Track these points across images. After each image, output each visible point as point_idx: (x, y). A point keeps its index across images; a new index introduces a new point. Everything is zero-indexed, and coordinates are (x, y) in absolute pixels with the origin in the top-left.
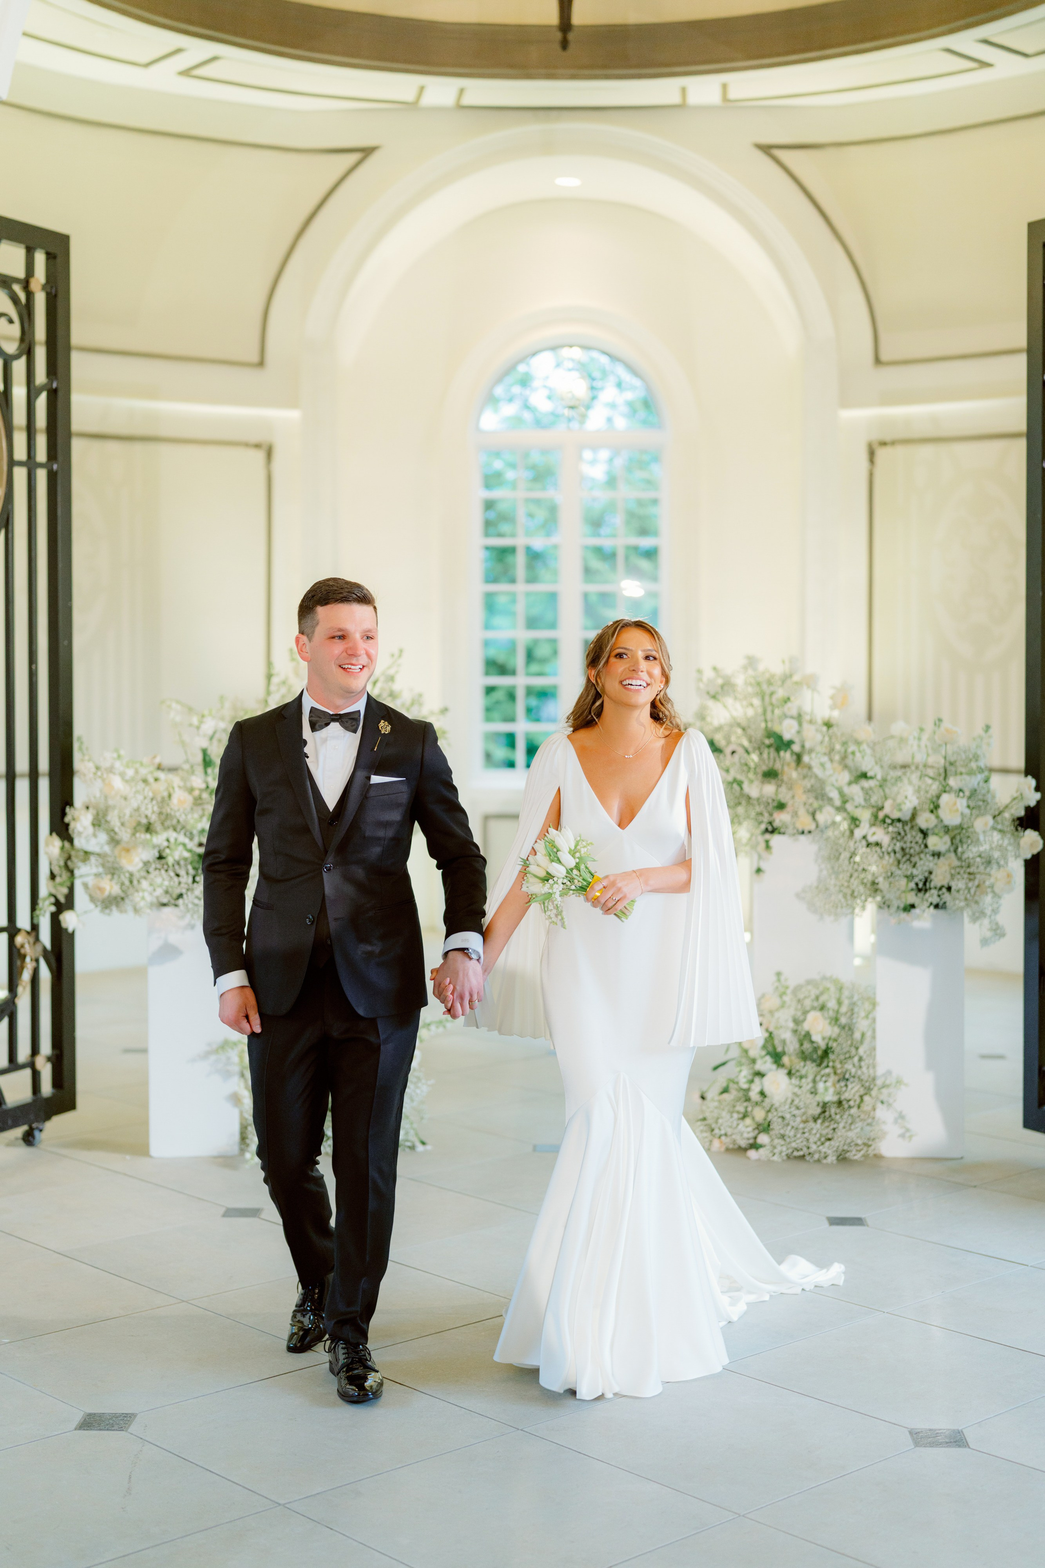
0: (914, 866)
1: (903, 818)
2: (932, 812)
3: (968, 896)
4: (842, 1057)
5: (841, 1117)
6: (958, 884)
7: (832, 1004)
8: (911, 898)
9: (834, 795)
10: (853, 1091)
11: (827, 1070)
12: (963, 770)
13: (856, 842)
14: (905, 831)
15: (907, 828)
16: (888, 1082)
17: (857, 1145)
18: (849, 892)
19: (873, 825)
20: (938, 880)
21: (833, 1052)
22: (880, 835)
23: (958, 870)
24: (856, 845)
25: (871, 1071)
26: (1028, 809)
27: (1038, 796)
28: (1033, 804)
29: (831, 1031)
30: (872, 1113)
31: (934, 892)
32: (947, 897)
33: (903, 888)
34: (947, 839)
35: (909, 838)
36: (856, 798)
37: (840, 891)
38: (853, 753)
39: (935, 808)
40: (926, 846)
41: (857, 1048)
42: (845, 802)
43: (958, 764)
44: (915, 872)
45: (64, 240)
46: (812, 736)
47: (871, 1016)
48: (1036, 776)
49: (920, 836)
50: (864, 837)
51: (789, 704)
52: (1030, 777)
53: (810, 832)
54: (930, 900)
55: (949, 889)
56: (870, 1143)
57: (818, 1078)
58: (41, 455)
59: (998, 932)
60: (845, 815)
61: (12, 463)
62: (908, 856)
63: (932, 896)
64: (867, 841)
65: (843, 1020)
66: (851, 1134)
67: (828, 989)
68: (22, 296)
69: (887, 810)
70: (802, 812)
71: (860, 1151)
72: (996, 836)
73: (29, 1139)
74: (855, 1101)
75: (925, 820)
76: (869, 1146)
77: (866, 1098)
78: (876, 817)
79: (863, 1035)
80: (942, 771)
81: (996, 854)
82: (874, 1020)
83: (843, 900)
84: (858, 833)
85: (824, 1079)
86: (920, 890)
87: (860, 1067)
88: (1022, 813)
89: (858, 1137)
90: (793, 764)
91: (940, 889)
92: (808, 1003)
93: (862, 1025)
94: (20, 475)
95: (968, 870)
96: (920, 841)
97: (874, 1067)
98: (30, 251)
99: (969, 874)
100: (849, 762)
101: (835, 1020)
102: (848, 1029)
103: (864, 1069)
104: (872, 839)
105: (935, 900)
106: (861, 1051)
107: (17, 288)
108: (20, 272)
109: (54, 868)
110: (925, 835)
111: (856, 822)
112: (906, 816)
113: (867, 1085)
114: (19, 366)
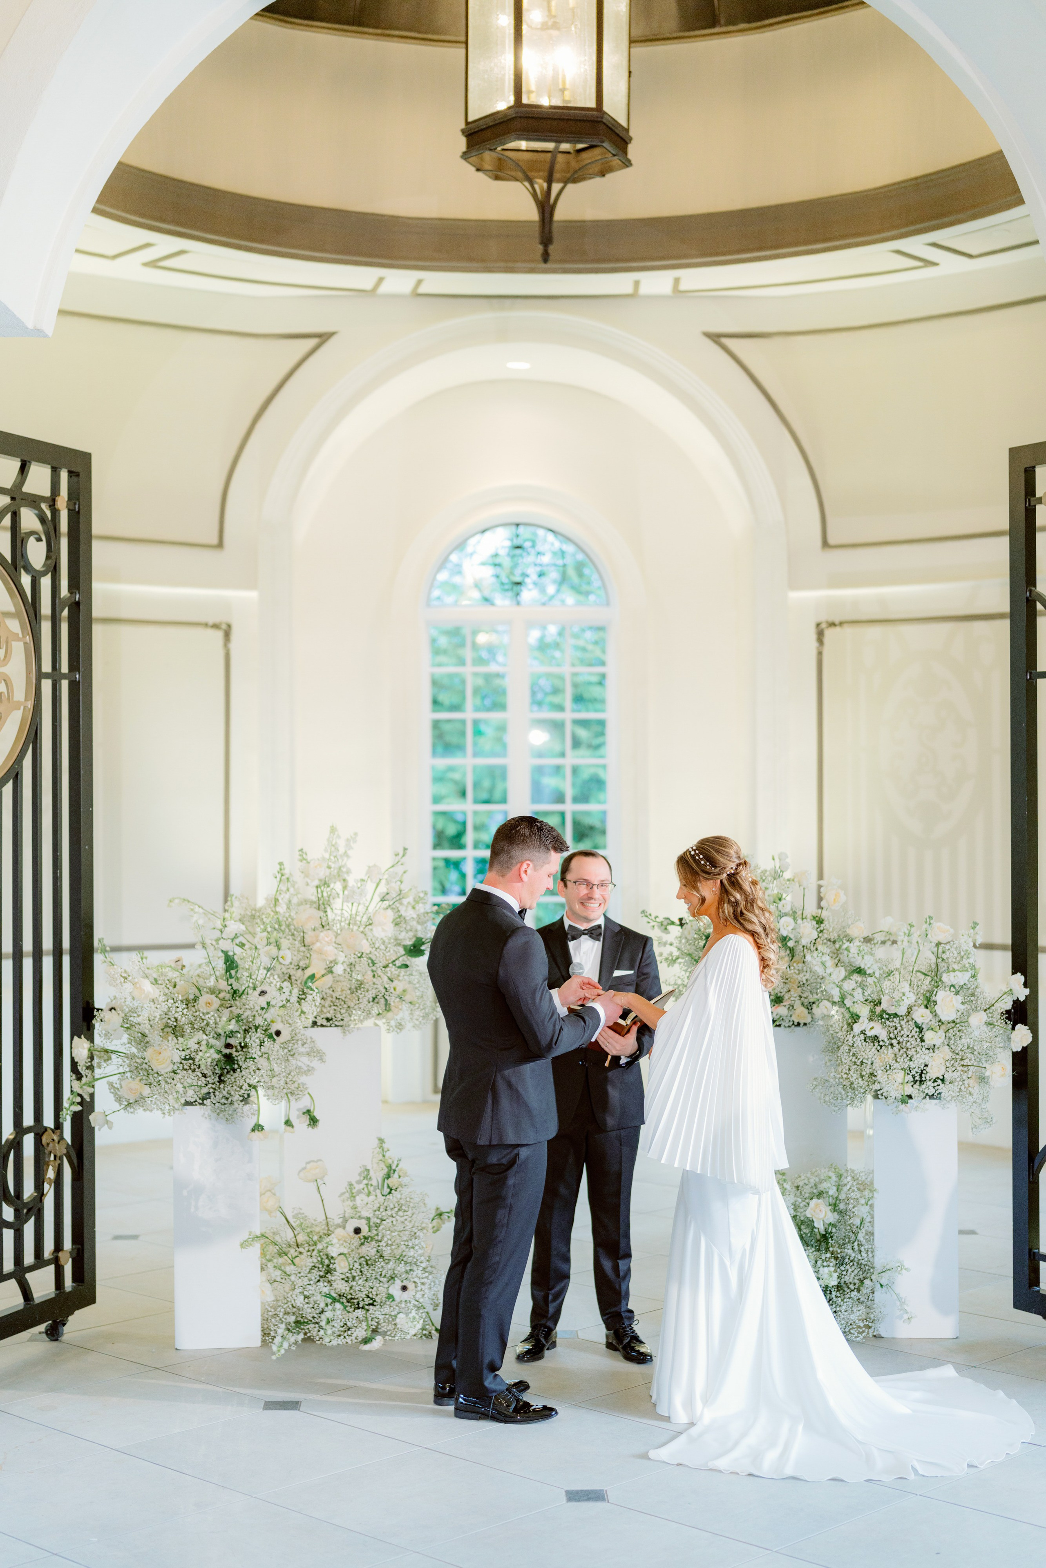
0: (911, 1060)
1: (900, 1014)
2: (927, 1007)
3: (963, 1088)
4: (841, 1242)
5: (842, 1300)
6: (952, 1076)
7: (833, 1191)
8: (909, 1090)
10: (853, 1274)
11: (828, 1255)
12: (956, 967)
13: (854, 1036)
14: (901, 1026)
15: (903, 1023)
16: (888, 1267)
17: (859, 1327)
18: (847, 1083)
19: (871, 1020)
20: (934, 1072)
21: (831, 1237)
22: (878, 1030)
23: (952, 1062)
24: (854, 1040)
25: (870, 1255)
26: (1016, 1003)
27: (1027, 991)
28: (1022, 999)
29: (832, 1217)
30: (871, 1295)
31: (929, 1083)
32: (942, 1088)
33: (900, 1080)
34: (941, 1033)
35: (905, 1032)
36: (855, 994)
37: (839, 1084)
38: (847, 949)
39: (929, 1002)
40: (922, 1041)
41: (856, 1234)
42: (843, 998)
43: (950, 960)
44: (912, 1065)
45: (86, 458)
46: (806, 932)
47: (870, 1203)
48: (1024, 973)
49: (916, 1031)
50: (862, 1032)
51: (783, 902)
52: (1019, 974)
53: (805, 1024)
54: (926, 1091)
55: (943, 1080)
56: (870, 1324)
57: (820, 1262)
58: (64, 666)
59: (988, 1120)
60: (843, 1010)
61: (40, 676)
62: (905, 1050)
63: (928, 1088)
64: (865, 1034)
65: (842, 1206)
66: (853, 1317)
67: (830, 1178)
68: (48, 513)
69: (884, 1006)
70: (797, 1005)
71: (861, 1333)
72: (987, 1029)
73: (52, 1335)
74: (855, 1284)
75: (921, 1015)
76: (870, 1327)
77: (867, 1282)
78: (872, 1012)
79: (862, 1221)
80: (934, 966)
82: (872, 1206)
83: (843, 1093)
84: (857, 1028)
85: (825, 1264)
86: (915, 1082)
87: (860, 1252)
88: (1009, 1006)
89: (860, 1320)
90: (787, 959)
91: (935, 1081)
92: (807, 1190)
93: (862, 1211)
94: (46, 686)
95: (962, 1063)
96: (916, 1035)
97: (872, 1252)
98: (55, 471)
99: (963, 1066)
100: (843, 957)
101: (834, 1207)
102: (846, 1216)
103: (864, 1254)
104: (870, 1033)
105: (931, 1091)
106: (861, 1236)
107: (44, 506)
108: (47, 493)
109: (81, 1069)
110: (921, 1030)
111: (855, 1018)
112: (902, 1011)
113: (866, 1270)
114: (46, 582)
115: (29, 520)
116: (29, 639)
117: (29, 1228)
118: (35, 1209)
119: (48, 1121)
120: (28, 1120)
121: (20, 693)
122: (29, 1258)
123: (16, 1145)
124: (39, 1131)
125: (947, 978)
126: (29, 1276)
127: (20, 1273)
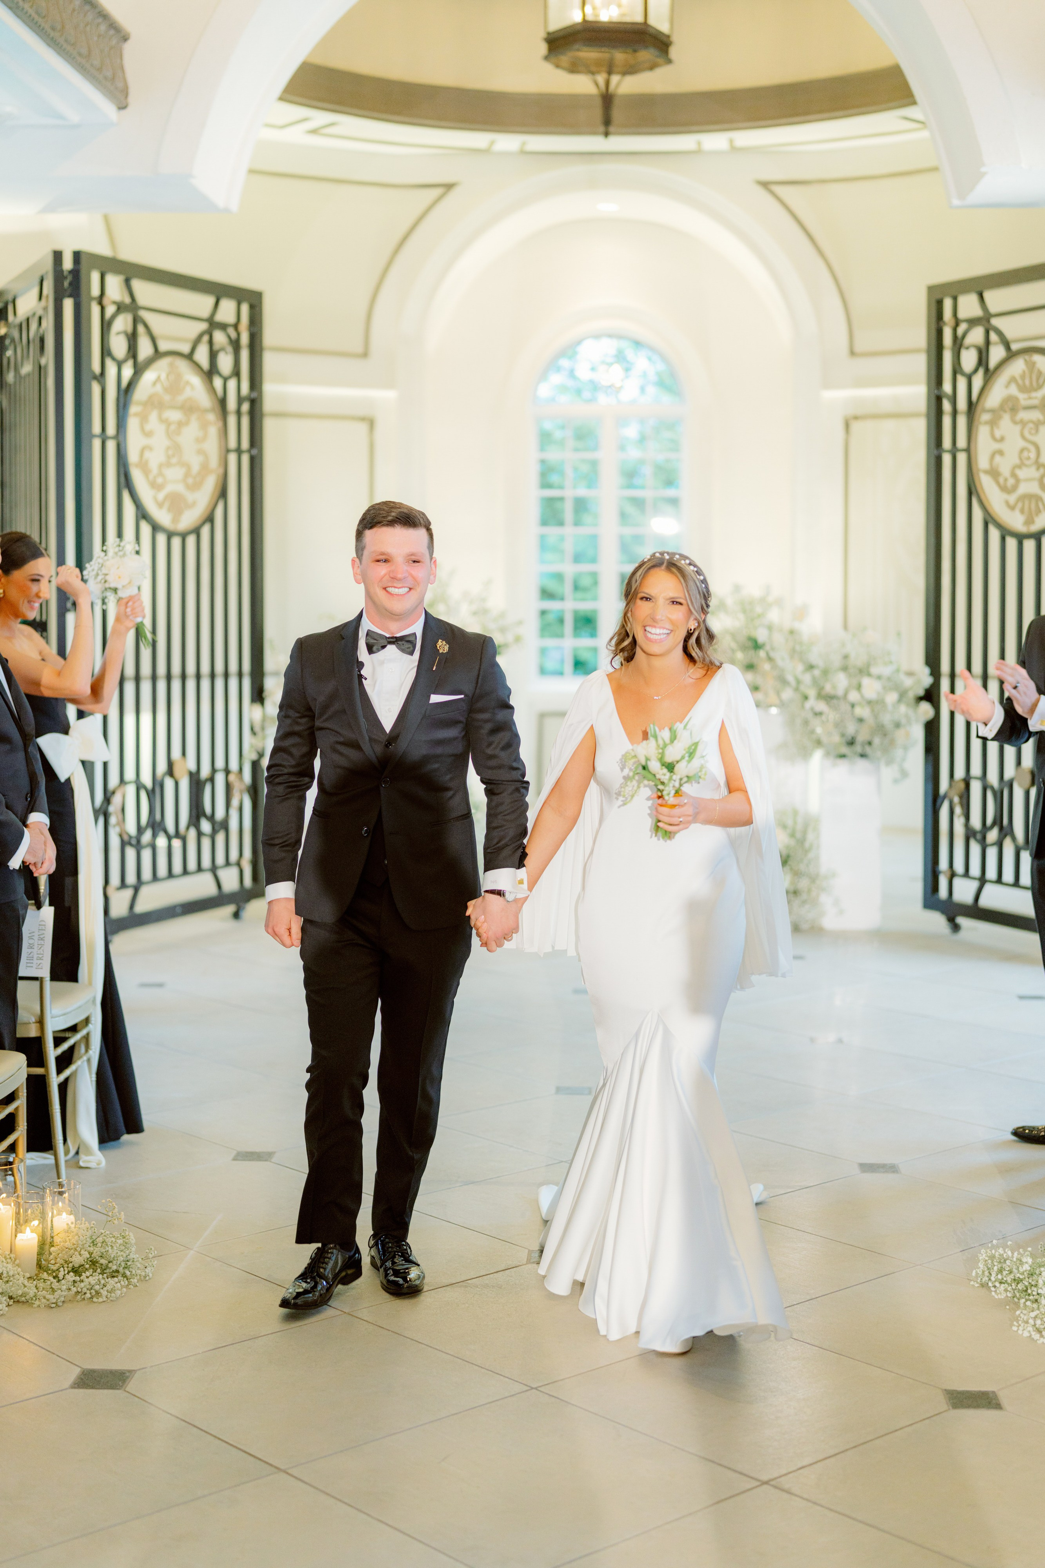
0: (846, 728)
1: (838, 696)
2: (857, 691)
3: (883, 749)
4: (799, 860)
6: (877, 741)
7: (790, 822)
8: (844, 750)
9: (790, 678)
10: (804, 882)
12: (881, 662)
13: (806, 712)
14: (839, 704)
15: (841, 702)
16: (827, 876)
17: (807, 919)
18: (802, 746)
19: (817, 700)
20: (862, 737)
21: (791, 858)
22: (821, 706)
23: (876, 731)
24: (807, 714)
25: (816, 869)
26: (926, 690)
27: (932, 681)
28: (927, 685)
29: (789, 842)
30: (817, 898)
31: (859, 746)
32: (868, 750)
33: (838, 743)
34: (868, 709)
36: (807, 682)
37: (797, 746)
38: (806, 651)
39: (859, 687)
40: (853, 714)
41: (807, 854)
42: (799, 684)
43: (876, 657)
45: (260, 295)
46: (778, 639)
47: (817, 833)
48: (931, 667)
49: (849, 708)
50: (812, 708)
51: (764, 618)
52: (928, 667)
53: (774, 704)
54: (857, 751)
55: (870, 744)
56: (815, 918)
58: (245, 444)
59: (904, 774)
60: (798, 693)
61: (228, 451)
63: (858, 748)
64: (814, 711)
65: (798, 835)
67: (788, 814)
68: (233, 335)
69: (827, 690)
70: (769, 690)
71: (809, 923)
72: (903, 709)
73: (236, 915)
74: (805, 890)
75: (853, 696)
76: (815, 921)
77: (813, 888)
78: (819, 694)
79: (811, 844)
80: (864, 662)
81: (903, 721)
82: (819, 835)
83: (799, 751)
84: (808, 704)
86: (849, 745)
87: (809, 867)
88: (921, 693)
89: (808, 915)
90: (765, 660)
91: (864, 744)
93: (810, 836)
94: (232, 458)
95: (883, 731)
96: (850, 711)
97: (818, 866)
98: (238, 305)
99: (884, 733)
100: (803, 657)
101: (793, 835)
102: (801, 842)
103: (812, 868)
104: (817, 710)
105: (860, 751)
106: (810, 856)
107: (230, 330)
108: (233, 320)
109: (257, 728)
110: (853, 706)
111: (806, 698)
112: (840, 692)
113: (813, 879)
114: (232, 384)
115: (220, 337)
116: (220, 424)
117: (220, 838)
118: (225, 825)
119: (234, 765)
120: (220, 763)
121: (214, 462)
122: (220, 859)
123: (212, 780)
124: (227, 771)
125: (874, 670)
126: (222, 874)
127: (214, 869)
